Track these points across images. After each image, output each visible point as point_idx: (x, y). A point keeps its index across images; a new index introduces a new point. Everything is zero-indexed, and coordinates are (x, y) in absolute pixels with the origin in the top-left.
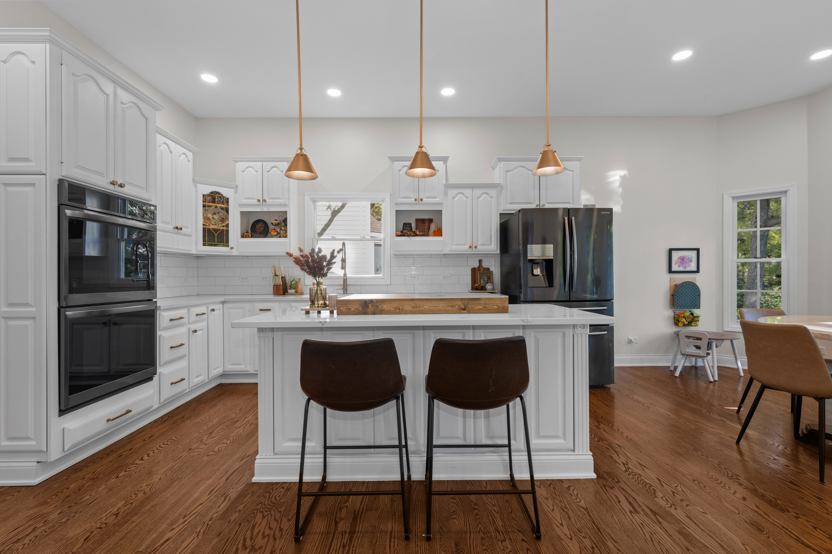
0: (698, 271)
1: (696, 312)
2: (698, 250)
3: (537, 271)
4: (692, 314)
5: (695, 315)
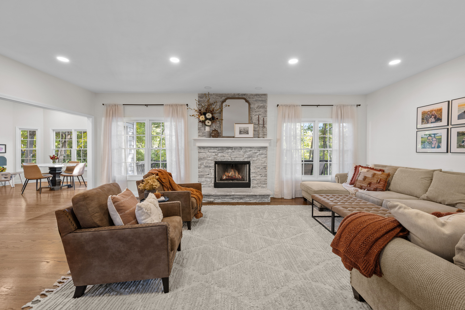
0: (5, 152)
1: (5, 167)
2: (5, 145)
4: (3, 168)
5: (4, 168)
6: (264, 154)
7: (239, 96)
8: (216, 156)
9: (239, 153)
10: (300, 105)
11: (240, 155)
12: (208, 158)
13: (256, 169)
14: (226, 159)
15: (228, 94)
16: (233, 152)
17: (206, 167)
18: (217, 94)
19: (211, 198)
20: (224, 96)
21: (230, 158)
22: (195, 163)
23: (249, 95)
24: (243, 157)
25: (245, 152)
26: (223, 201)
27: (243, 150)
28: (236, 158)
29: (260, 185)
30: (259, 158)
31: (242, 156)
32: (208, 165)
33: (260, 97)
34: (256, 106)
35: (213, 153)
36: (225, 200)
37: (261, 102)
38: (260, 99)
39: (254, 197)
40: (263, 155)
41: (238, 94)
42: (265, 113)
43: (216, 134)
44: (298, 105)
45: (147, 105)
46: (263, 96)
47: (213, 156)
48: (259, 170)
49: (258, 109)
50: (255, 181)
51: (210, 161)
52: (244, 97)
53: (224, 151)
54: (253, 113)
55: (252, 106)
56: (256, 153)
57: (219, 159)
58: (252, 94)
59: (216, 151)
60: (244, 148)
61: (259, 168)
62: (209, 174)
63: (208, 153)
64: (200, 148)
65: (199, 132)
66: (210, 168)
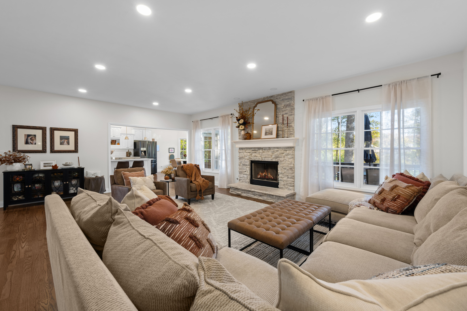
0: (174, 152)
2: (174, 148)
3: (143, 153)
6: (290, 154)
7: (268, 98)
8: (250, 156)
9: (268, 153)
10: (329, 96)
11: (268, 155)
12: (245, 158)
13: (283, 170)
14: (258, 159)
15: (259, 99)
16: (263, 152)
17: (244, 165)
18: (251, 101)
19: (239, 191)
20: (256, 102)
21: (260, 158)
22: (237, 161)
23: (276, 96)
24: (272, 157)
25: (273, 152)
26: (247, 196)
27: (272, 150)
28: (266, 158)
29: (286, 186)
30: (285, 158)
31: (270, 156)
32: (245, 163)
33: (287, 95)
34: (283, 105)
35: (248, 153)
36: (249, 195)
37: (287, 101)
38: (287, 97)
39: (271, 197)
40: (289, 156)
41: (267, 97)
42: (291, 111)
43: (248, 137)
44: (327, 96)
45: (212, 118)
46: (289, 94)
47: (248, 156)
48: (285, 171)
49: (285, 108)
50: (282, 182)
51: (246, 160)
52: (272, 99)
53: (256, 151)
54: (280, 113)
55: (278, 106)
56: (283, 153)
57: (253, 159)
58: (279, 94)
59: (250, 151)
60: (272, 149)
61: (286, 169)
62: (245, 172)
63: (245, 153)
64: (240, 149)
65: (239, 136)
66: (247, 166)
